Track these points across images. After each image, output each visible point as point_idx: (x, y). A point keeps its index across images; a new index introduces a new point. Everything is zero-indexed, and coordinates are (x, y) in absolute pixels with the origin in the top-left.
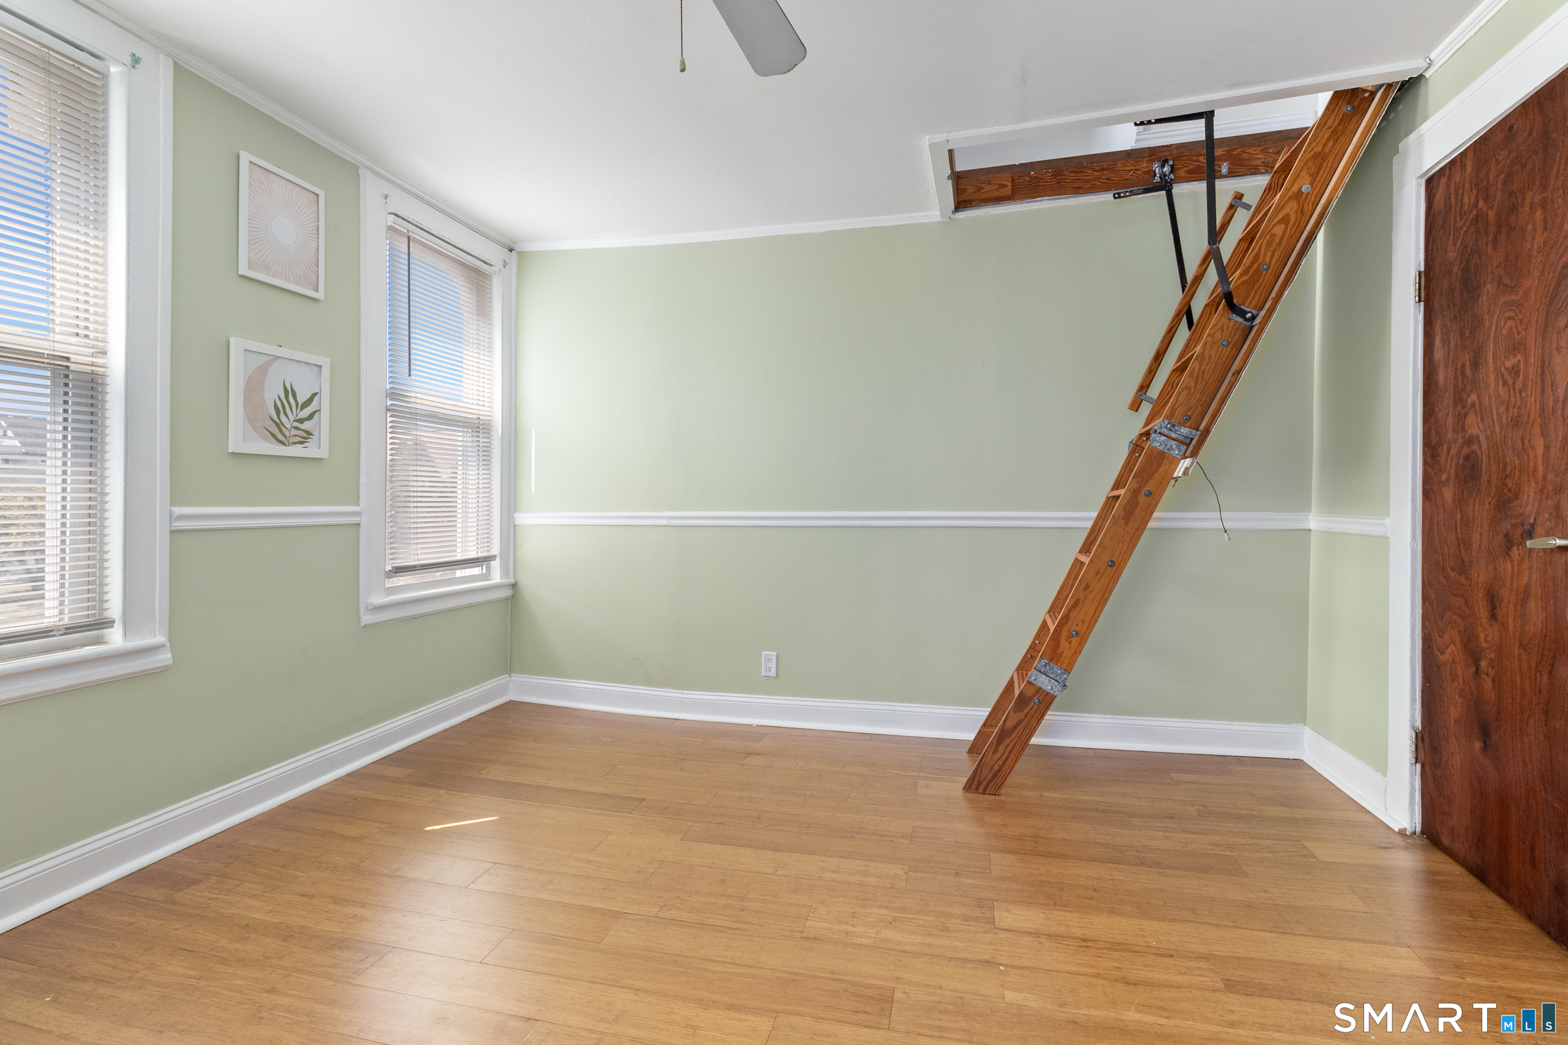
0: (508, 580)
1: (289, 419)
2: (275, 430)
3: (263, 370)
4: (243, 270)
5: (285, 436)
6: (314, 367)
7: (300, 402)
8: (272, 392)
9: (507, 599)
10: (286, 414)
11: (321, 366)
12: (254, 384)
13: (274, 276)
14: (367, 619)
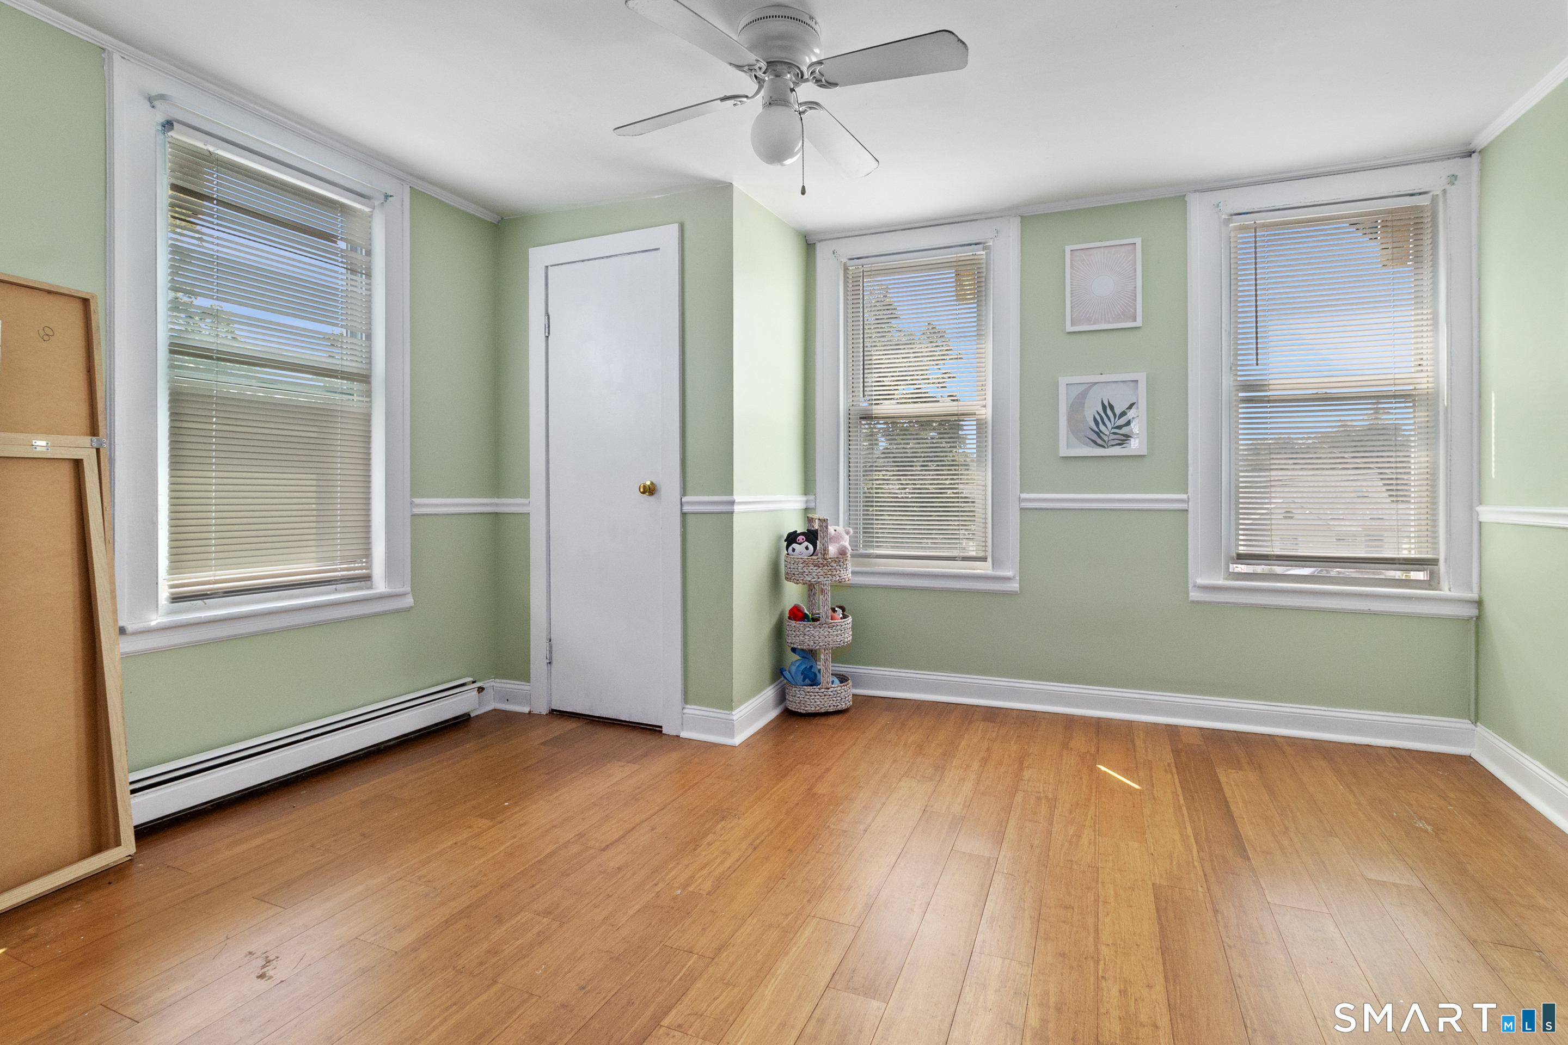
0: (1470, 595)
1: (1107, 427)
2: (1095, 437)
3: (1084, 395)
4: (1070, 329)
5: (1104, 441)
6: (1131, 383)
7: (1118, 413)
8: (1092, 409)
9: (1469, 619)
10: (1104, 424)
11: (1137, 381)
12: (1076, 406)
13: (1094, 323)
14: (1194, 595)
